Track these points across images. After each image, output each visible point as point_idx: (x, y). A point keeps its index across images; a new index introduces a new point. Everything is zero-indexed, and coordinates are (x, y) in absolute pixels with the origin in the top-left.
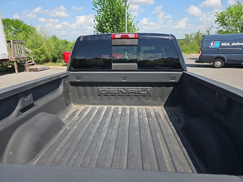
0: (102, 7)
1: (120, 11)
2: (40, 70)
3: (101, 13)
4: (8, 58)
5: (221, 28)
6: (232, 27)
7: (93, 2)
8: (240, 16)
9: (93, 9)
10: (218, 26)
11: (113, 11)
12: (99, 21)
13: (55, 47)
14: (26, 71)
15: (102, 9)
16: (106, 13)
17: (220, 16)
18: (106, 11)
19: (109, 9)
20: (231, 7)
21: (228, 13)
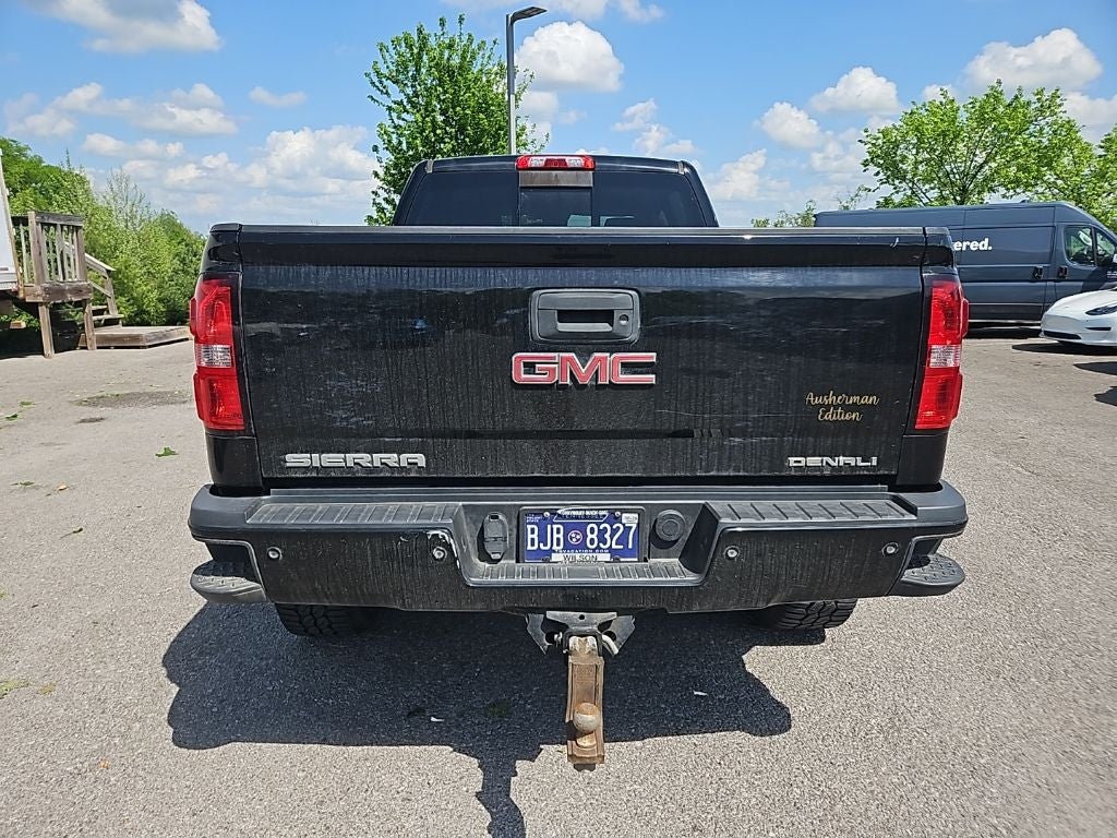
0: (409, 91)
1: (486, 111)
2: (150, 341)
3: (404, 115)
4: (13, 287)
5: (887, 190)
6: (927, 186)
7: (372, 71)
8: (950, 145)
9: (373, 99)
10: (873, 183)
11: (458, 109)
12: (395, 150)
13: (177, 263)
14: (86, 348)
15: (409, 101)
16: (428, 116)
17: (880, 142)
18: (428, 110)
19: (440, 101)
20: (920, 111)
21: (907, 133)
